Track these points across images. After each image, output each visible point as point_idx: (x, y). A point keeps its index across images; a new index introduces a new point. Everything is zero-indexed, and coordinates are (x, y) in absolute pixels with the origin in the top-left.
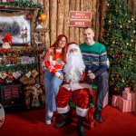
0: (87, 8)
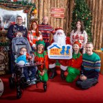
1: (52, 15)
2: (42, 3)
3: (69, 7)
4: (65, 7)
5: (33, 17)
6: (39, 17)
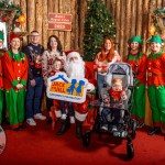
0: (66, 9)
2: (33, 6)
3: (79, 12)
4: (72, 13)
5: (17, 30)
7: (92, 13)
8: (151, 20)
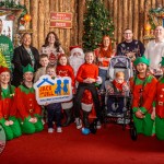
0: (66, 8)
1: (53, 24)
2: (36, 5)
5: (22, 28)
6: (31, 27)
7: (92, 12)
8: (146, 18)
